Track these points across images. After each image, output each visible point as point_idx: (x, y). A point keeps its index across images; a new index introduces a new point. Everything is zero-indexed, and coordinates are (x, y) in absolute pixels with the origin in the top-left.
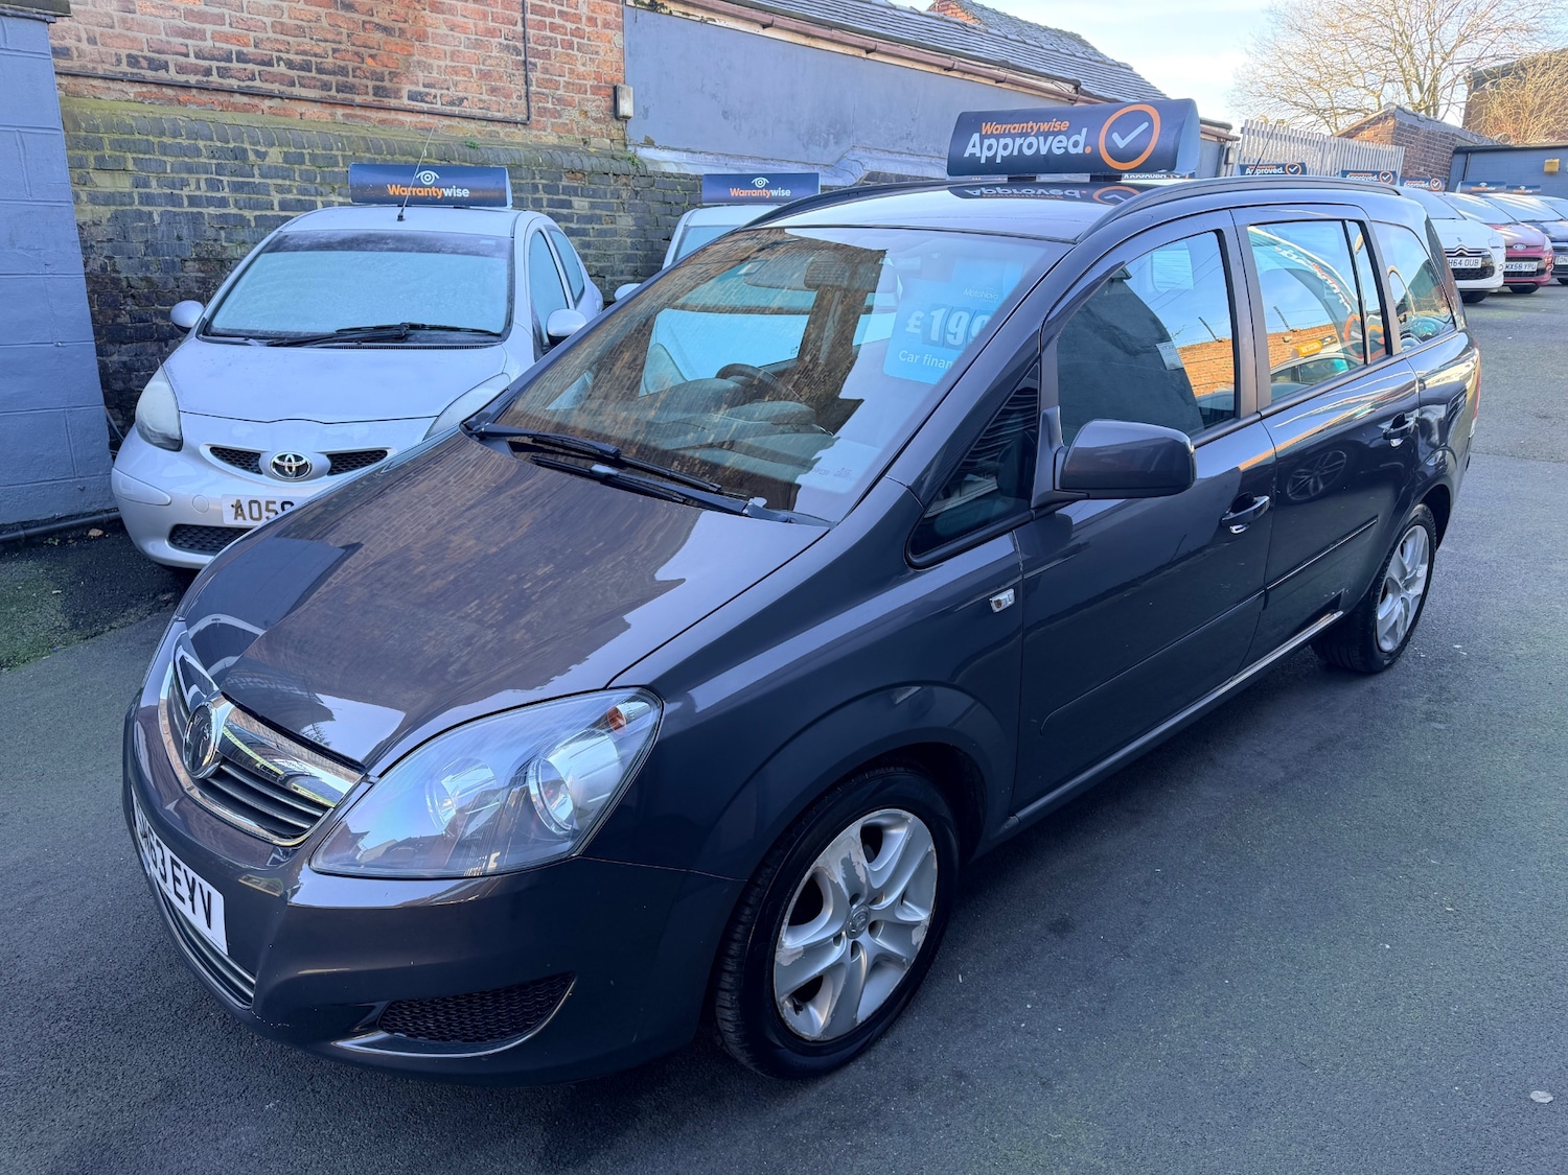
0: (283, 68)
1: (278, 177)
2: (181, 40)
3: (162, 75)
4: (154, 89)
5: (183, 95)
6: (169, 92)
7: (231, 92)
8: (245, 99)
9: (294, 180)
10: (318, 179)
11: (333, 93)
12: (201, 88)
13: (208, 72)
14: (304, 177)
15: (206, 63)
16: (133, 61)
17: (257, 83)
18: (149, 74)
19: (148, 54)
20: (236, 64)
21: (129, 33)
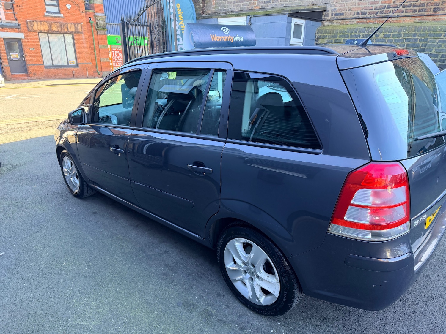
0: (401, 8)
1: (381, 42)
2: (372, 5)
3: (365, 16)
4: (361, 20)
5: (368, 21)
6: (365, 20)
7: (382, 17)
8: (386, 19)
9: (385, 42)
10: (393, 41)
11: (417, 13)
12: (373, 18)
13: (377, 13)
14: (389, 41)
15: (377, 11)
16: (358, 13)
17: (391, 14)
18: (361, 16)
19: (362, 11)
20: (386, 9)
21: (359, 6)
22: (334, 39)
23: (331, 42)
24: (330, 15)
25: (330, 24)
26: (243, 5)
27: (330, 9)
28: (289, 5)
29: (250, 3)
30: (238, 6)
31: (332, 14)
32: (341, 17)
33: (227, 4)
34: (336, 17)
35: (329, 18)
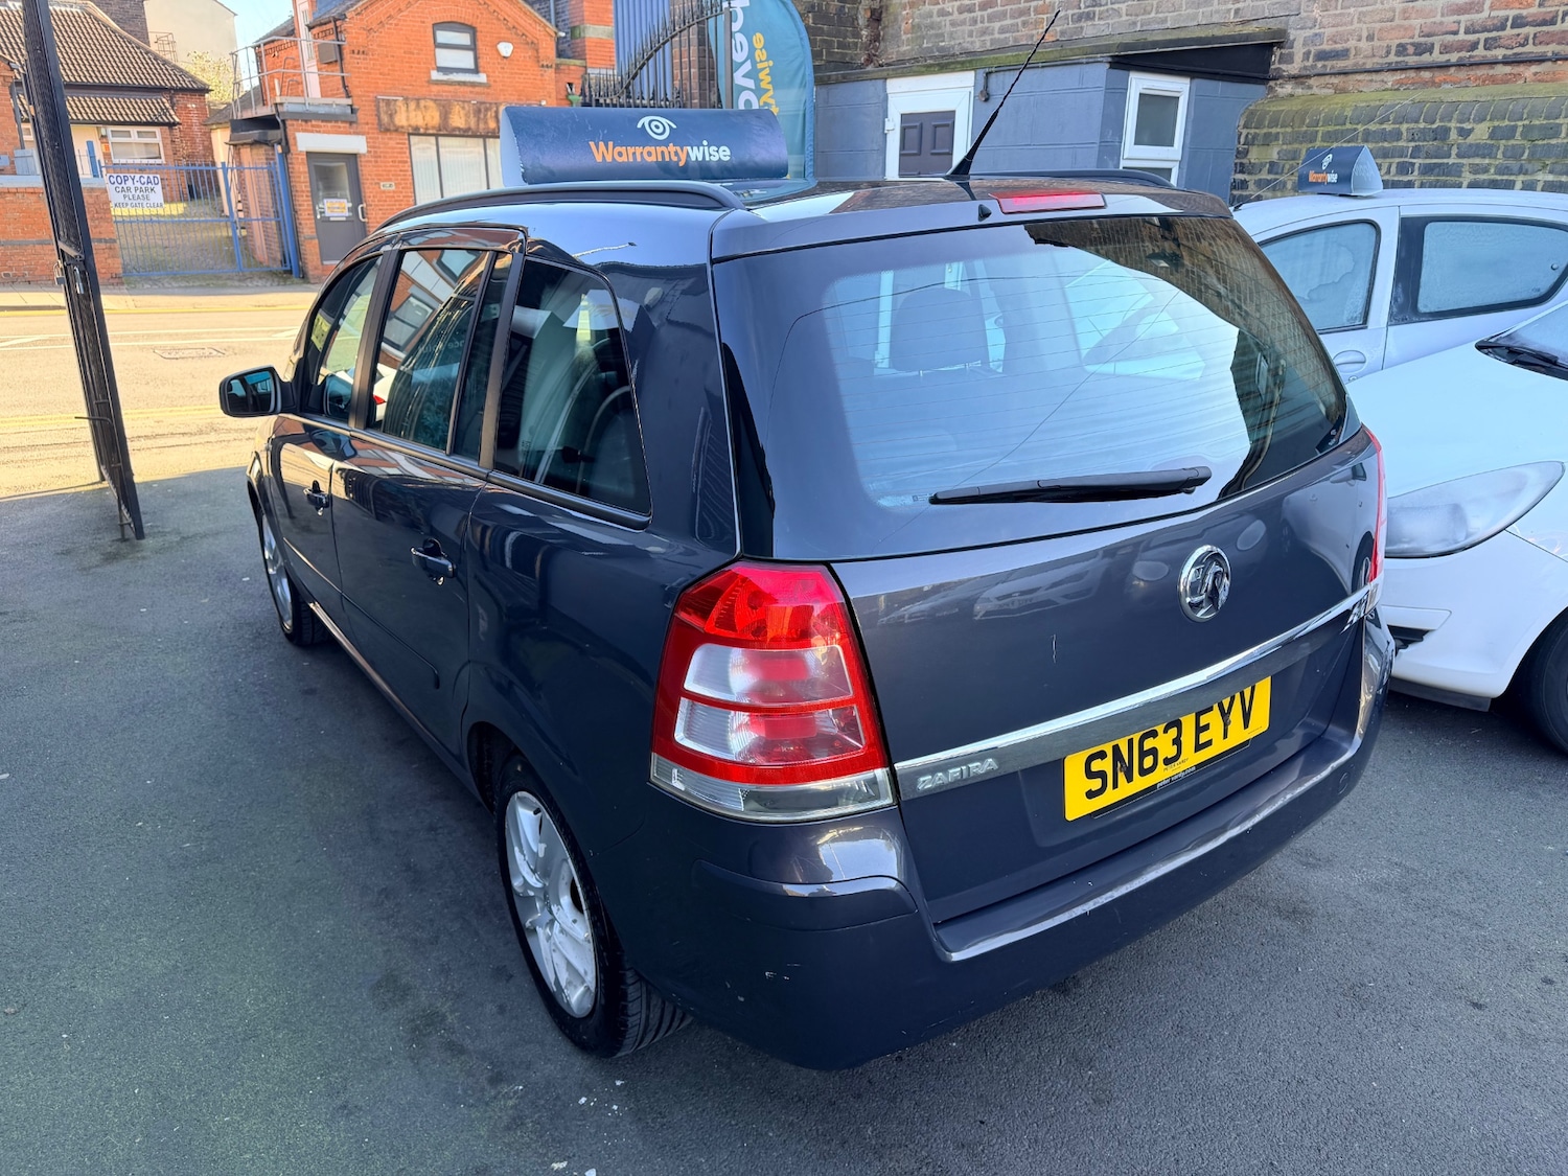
1: (1478, 156)
2: (1455, 18)
3: (1426, 58)
4: (1412, 74)
5: (1439, 76)
6: (1426, 75)
7: (1493, 63)
8: (1508, 69)
9: (1495, 158)
10: (1526, 154)
12: (1460, 65)
13: (1474, 46)
14: (1509, 154)
15: (1472, 37)
16: (1402, 49)
17: (1530, 48)
18: (1412, 60)
19: (1417, 39)
20: (1509, 31)
21: (1406, 23)
22: (1304, 148)
23: (1293, 159)
24: (1298, 58)
25: (1299, 91)
26: (1002, 30)
27: (1298, 36)
28: (1157, 27)
29: (1024, 24)
30: (984, 32)
31: (1307, 55)
32: (1340, 64)
33: (948, 28)
34: (1320, 64)
35: (1292, 69)
